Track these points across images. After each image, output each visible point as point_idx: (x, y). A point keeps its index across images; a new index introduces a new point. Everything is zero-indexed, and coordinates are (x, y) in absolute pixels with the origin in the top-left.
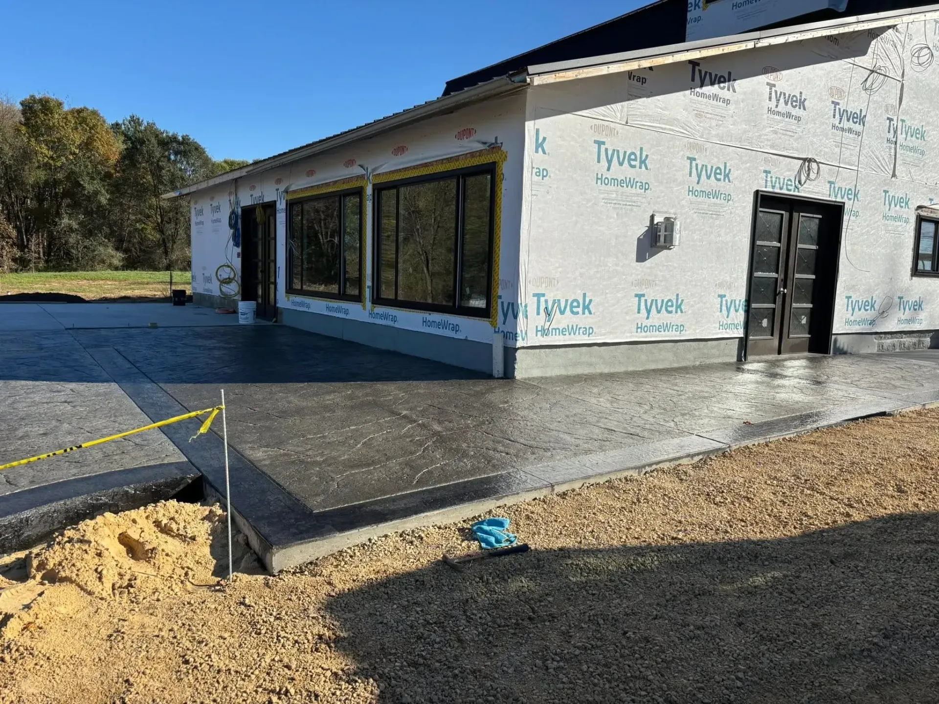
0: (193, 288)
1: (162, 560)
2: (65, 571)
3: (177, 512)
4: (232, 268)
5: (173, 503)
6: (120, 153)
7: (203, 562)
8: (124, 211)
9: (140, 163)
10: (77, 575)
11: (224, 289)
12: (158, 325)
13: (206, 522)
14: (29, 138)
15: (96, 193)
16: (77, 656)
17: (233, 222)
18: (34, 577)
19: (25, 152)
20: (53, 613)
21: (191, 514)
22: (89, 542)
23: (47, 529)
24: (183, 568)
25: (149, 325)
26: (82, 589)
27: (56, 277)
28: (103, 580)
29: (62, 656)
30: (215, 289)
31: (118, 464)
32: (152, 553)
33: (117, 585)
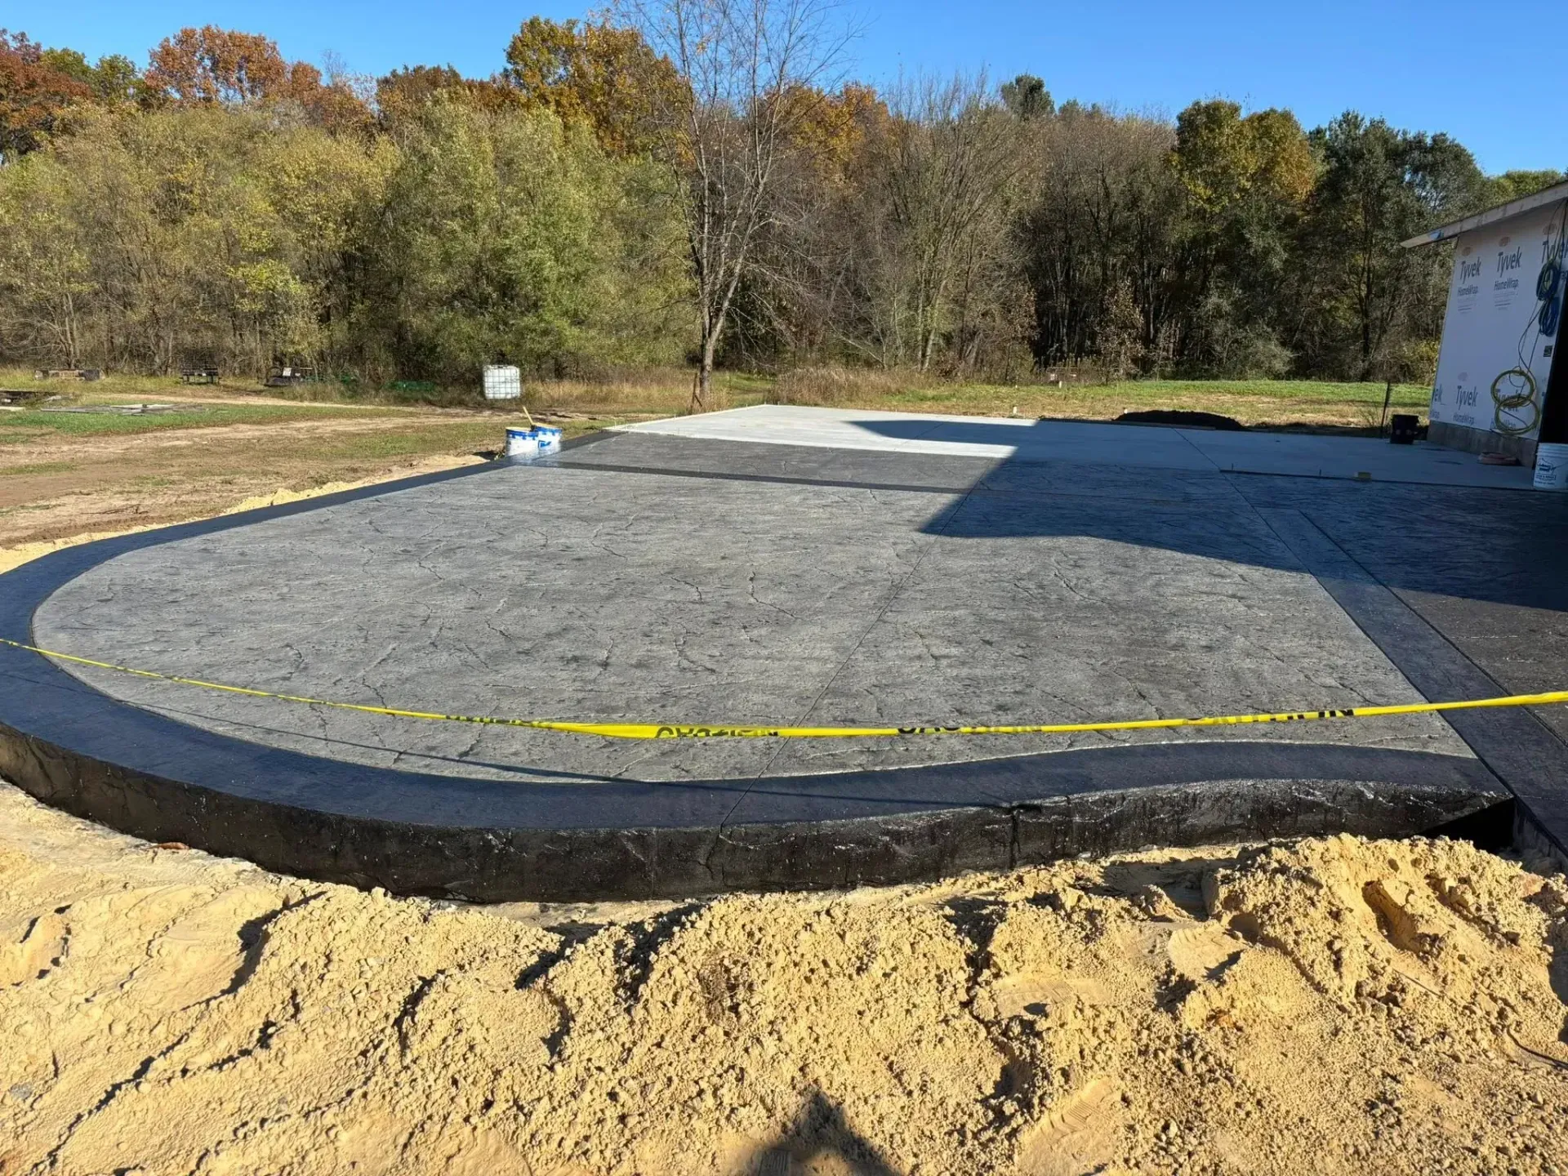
0: (1433, 413)
1: (1451, 968)
2: (1273, 926)
3: (1474, 868)
4: (1528, 378)
5: (1465, 847)
6: (1317, 180)
7: (1537, 1000)
8: (1304, 279)
9: (1348, 194)
10: (1296, 943)
11: (1503, 417)
12: (1373, 477)
13: (1536, 909)
14: (1181, 172)
15: (1267, 252)
16: (1312, 1123)
17: (1548, 284)
18: (1219, 917)
19: (1172, 195)
20: (1258, 1004)
21: (1502, 881)
22: (1319, 886)
23: (1221, 822)
24: (1494, 999)
25: (1356, 475)
26: (1303, 973)
27: (1187, 388)
28: (1343, 969)
29: (1283, 1109)
30: (1482, 417)
31: (1338, 732)
32: (1432, 945)
33: (1366, 989)
